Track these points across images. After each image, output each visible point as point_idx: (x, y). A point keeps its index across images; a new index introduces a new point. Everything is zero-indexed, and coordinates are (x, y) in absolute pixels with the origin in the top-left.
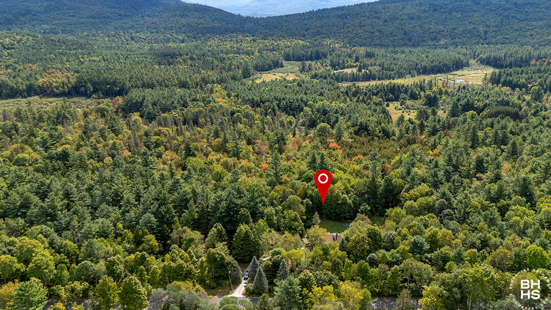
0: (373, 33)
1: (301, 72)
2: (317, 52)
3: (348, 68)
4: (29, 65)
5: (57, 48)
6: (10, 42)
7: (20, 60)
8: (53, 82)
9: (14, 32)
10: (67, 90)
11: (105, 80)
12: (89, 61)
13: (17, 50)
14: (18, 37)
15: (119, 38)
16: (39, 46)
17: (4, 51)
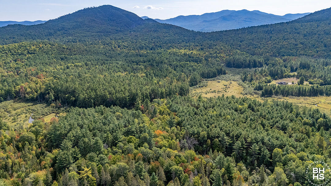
3: (286, 78)
4: (31, 68)
5: (64, 54)
6: (34, 49)
7: (29, 63)
8: (28, 88)
9: (41, 42)
10: (35, 96)
11: (66, 89)
12: (75, 66)
13: (36, 54)
14: (41, 45)
15: (111, 46)
16: (52, 52)
17: (27, 55)
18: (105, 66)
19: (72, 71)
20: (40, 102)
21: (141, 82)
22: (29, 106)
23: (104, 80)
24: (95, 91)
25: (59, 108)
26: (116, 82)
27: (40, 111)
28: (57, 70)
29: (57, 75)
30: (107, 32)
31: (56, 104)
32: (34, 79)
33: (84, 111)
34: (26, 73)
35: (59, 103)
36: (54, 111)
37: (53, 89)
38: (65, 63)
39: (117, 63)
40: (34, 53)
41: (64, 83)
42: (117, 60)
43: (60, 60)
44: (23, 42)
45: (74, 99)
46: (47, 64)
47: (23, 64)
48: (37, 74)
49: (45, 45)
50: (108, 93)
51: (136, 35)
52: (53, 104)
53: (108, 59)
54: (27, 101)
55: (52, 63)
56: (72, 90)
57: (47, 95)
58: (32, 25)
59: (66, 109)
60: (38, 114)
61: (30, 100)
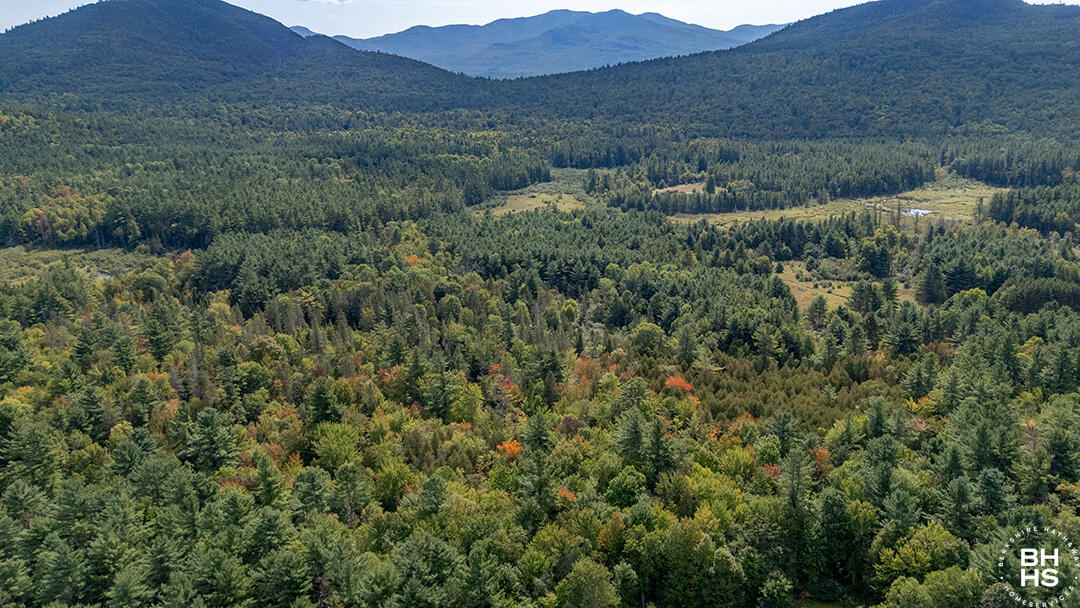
0: (730, 110)
1: (588, 193)
2: (620, 149)
3: (684, 183)
5: (85, 140)
10: (84, 234)
14: (5, 119)
15: (218, 119)
22: (78, 253)
27: (118, 260)
31: (151, 245)
35: (158, 243)
45: (196, 230)
48: (46, 189)
51: (290, 86)
52: (143, 246)
54: (62, 245)
61: (73, 243)
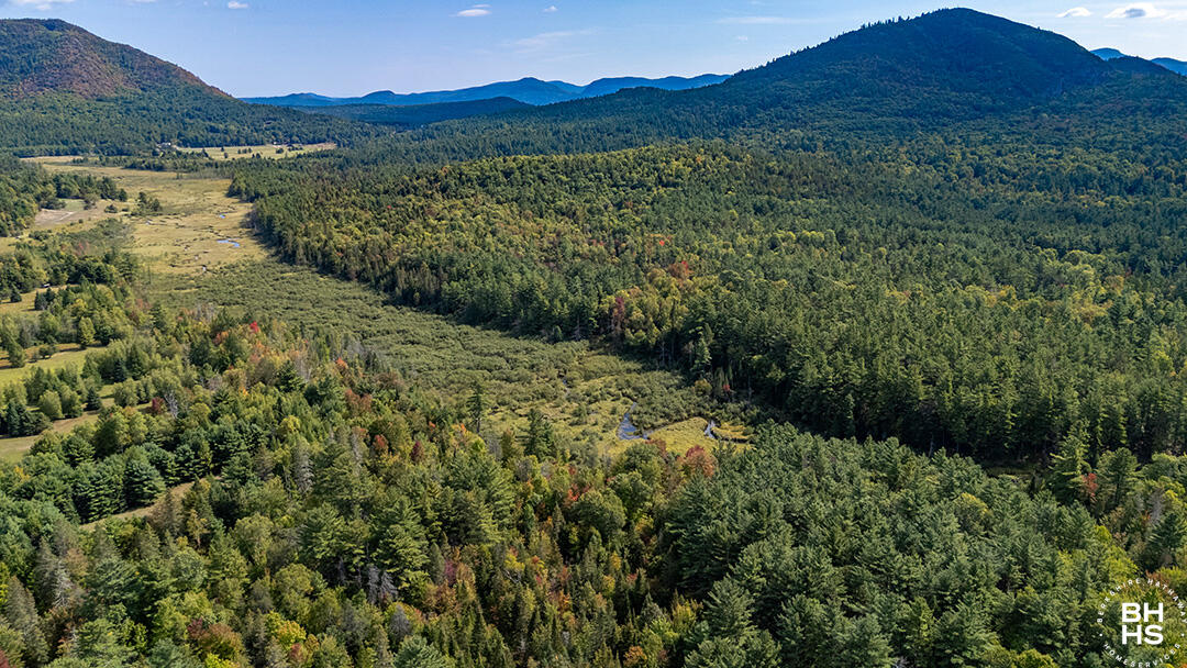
4: (657, 236)
5: (768, 194)
6: (678, 170)
7: (653, 219)
8: (636, 308)
9: (703, 147)
10: (653, 341)
11: (759, 332)
12: (798, 240)
13: (680, 189)
14: (700, 158)
15: (944, 167)
16: (730, 182)
17: (654, 189)
18: (915, 252)
19: (788, 258)
20: (663, 364)
21: (1086, 348)
22: (629, 371)
23: (911, 316)
24: (871, 357)
25: (721, 400)
26: (964, 333)
27: (660, 399)
28: (737, 251)
29: (735, 273)
30: (937, 114)
31: (714, 383)
32: (661, 274)
33: (816, 449)
34: (640, 251)
35: (724, 382)
36: (704, 408)
37: (712, 323)
38: (765, 226)
39: (968, 244)
40: (675, 185)
41: (754, 307)
42: (967, 231)
43: (753, 212)
44: (651, 147)
45: (780, 375)
46: (708, 226)
47: (637, 219)
48: (672, 256)
49: (711, 158)
50: (920, 378)
51: (1063, 125)
52: (704, 383)
53: (927, 221)
54: (626, 351)
55: (724, 224)
56: (778, 338)
57: (691, 343)
58: (685, 91)
59: (744, 410)
60: (650, 411)
61: (636, 351)
